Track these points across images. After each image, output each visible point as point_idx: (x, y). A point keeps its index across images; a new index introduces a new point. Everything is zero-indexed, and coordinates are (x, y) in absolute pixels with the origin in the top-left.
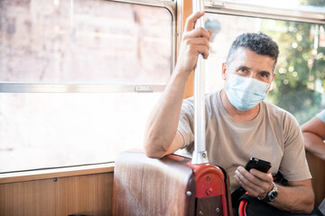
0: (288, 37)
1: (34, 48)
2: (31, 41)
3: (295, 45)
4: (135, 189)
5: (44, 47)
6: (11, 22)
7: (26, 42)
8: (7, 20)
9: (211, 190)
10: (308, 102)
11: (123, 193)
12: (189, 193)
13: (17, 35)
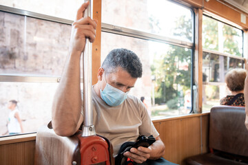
0: (165, 65)
1: (38, 68)
2: (36, 64)
3: (168, 69)
4: (47, 153)
5: (43, 67)
6: (25, 54)
7: (33, 65)
8: (23, 53)
9: (96, 158)
10: (174, 95)
11: (40, 157)
12: (75, 162)
13: (28, 61)
